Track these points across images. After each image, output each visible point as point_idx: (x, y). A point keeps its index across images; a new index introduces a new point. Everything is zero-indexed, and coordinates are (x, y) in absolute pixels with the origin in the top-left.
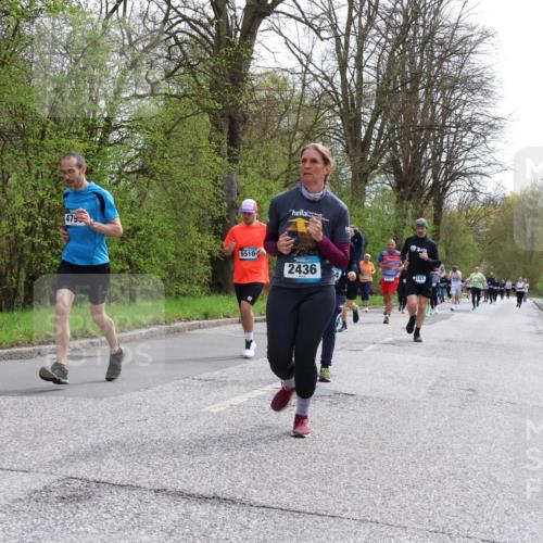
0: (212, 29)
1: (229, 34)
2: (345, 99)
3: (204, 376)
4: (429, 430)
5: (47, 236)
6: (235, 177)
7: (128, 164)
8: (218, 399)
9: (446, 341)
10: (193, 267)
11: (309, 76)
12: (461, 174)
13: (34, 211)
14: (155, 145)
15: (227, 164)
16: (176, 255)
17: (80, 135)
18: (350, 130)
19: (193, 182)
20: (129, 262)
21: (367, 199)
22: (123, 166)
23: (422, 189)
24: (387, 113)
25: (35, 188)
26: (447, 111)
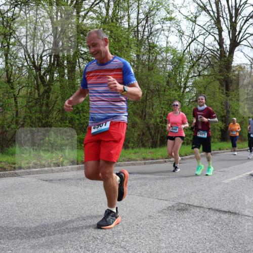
0: (219, 52)
1: (225, 53)
3: (221, 170)
6: (228, 102)
8: (227, 178)
10: (215, 132)
13: (162, 115)
14: (201, 92)
15: (226, 97)
17: (176, 90)
22: (191, 99)
25: (162, 108)
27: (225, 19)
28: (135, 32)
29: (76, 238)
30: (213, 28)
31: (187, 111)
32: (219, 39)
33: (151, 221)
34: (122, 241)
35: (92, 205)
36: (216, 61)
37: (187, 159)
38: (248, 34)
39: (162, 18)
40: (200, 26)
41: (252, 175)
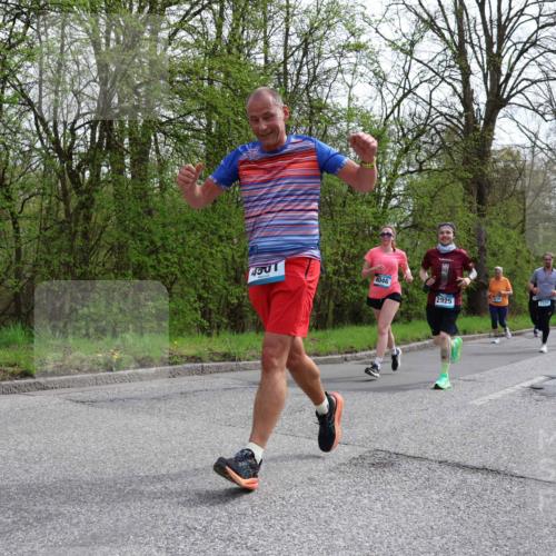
0: (463, 120)
1: (476, 122)
3: (467, 378)
5: (348, 275)
6: (483, 228)
11: (537, 149)
13: (339, 258)
14: (424, 207)
15: (477, 218)
17: (369, 202)
22: (401, 223)
25: (339, 242)
27: (477, 48)
28: (279, 74)
29: (148, 528)
30: (449, 67)
32: (464, 92)
33: (313, 489)
34: (250, 534)
35: (184, 456)
36: (457, 139)
38: (527, 80)
39: (339, 46)
40: (421, 62)
41: (534, 388)
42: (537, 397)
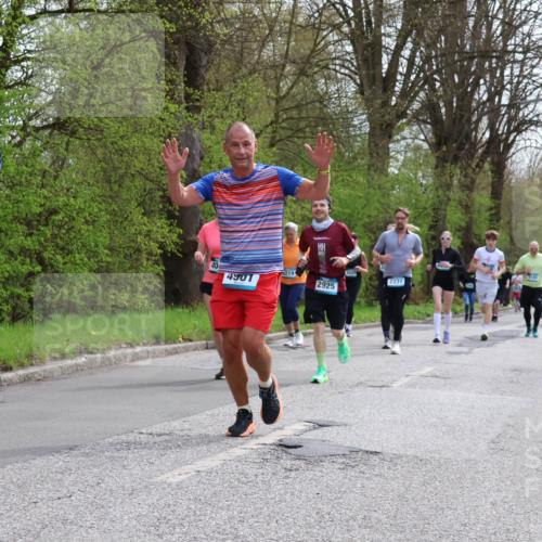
2: (358, 15)
3: (157, 429)
4: (493, 504)
6: (197, 133)
7: (36, 115)
8: (178, 463)
9: (515, 370)
12: (531, 122)
15: (184, 113)
16: (111, 249)
18: (366, 60)
19: (135, 141)
20: (41, 261)
21: (392, 163)
22: (30, 119)
23: (474, 145)
24: (420, 34)
26: (510, 28)
31: (12, 169)
37: (10, 383)
41: (285, 446)
42: (288, 464)
